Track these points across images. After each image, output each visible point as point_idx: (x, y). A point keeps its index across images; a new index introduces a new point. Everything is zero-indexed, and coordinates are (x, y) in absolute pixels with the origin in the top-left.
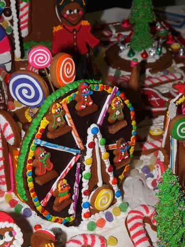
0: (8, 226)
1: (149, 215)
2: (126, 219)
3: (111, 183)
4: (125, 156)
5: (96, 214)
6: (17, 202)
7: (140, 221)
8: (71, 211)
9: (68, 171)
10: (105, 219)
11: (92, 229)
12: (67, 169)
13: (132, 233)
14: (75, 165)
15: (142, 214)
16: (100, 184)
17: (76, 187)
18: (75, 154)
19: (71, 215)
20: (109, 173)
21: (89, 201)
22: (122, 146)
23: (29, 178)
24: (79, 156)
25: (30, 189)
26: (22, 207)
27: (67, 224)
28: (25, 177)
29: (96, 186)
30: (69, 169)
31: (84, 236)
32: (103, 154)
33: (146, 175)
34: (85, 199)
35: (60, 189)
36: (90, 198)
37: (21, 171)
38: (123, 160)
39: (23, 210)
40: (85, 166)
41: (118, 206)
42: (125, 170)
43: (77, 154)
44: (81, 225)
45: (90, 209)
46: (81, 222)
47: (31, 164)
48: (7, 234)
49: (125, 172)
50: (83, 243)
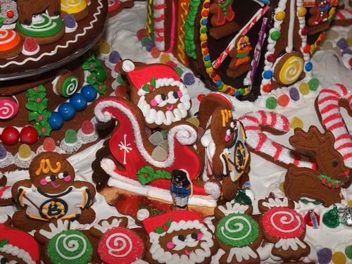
0: (173, 84)
1: (347, 97)
2: (317, 99)
3: (302, 51)
4: (323, 18)
5: (278, 89)
6: (176, 65)
7: (335, 103)
8: (247, 81)
9: (251, 26)
10: (289, 96)
11: (272, 107)
12: (251, 23)
13: (324, 116)
14: (261, 20)
15: (338, 95)
16: (289, 49)
17: (257, 50)
18: (262, 5)
19: (247, 86)
20: (302, 37)
21: (273, 70)
22: (322, 3)
23: (203, 27)
24: (267, 8)
25: (202, 43)
26: (183, 72)
27: (241, 98)
28: (197, 26)
29: (284, 52)
30: (253, 24)
31: (262, 113)
32: (298, 9)
33: (342, 51)
34: (268, 67)
35: (239, 48)
36: (275, 66)
37: (194, 17)
38: (321, 22)
39: (183, 75)
40: (274, 21)
41: (307, 82)
42: (319, 39)
43: (265, 5)
44: (257, 101)
45: (271, 80)
46: (259, 97)
47: (208, 9)
48: (170, 94)
49: (319, 41)
50: (260, 121)
